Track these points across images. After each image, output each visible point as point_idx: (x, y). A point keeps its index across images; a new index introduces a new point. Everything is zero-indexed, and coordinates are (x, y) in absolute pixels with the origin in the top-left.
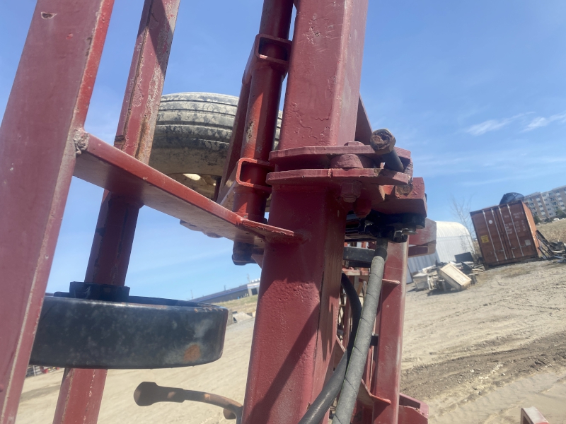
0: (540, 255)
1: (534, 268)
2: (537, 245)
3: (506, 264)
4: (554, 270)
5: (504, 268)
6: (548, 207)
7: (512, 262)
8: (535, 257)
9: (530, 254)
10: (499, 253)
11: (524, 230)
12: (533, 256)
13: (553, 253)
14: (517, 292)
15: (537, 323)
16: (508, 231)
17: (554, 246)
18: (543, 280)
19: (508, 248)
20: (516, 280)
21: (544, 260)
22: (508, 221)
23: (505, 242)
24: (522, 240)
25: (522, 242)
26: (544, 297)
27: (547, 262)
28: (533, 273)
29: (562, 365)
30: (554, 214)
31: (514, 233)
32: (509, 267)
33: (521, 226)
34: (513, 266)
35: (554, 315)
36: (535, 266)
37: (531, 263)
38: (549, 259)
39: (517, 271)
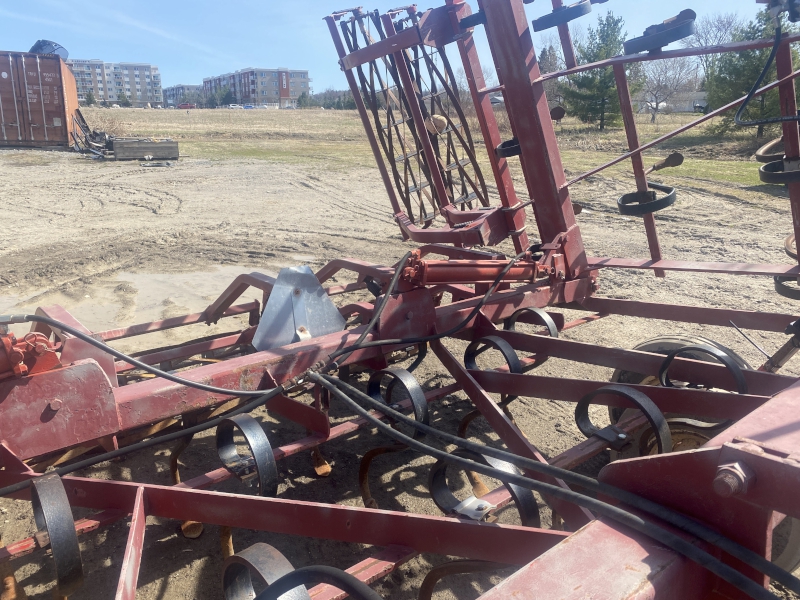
0: (72, 144)
1: (56, 160)
2: (70, 128)
3: (18, 147)
4: (82, 167)
5: (13, 151)
6: (109, 86)
7: (27, 145)
8: (64, 146)
9: (57, 139)
10: (10, 128)
11: (56, 102)
12: (60, 141)
13: (90, 145)
14: (17, 186)
15: (27, 230)
16: (31, 98)
17: (95, 136)
18: (60, 177)
19: (26, 124)
20: (24, 171)
21: (75, 151)
22: (33, 82)
23: (23, 113)
24: (50, 116)
25: (50, 119)
26: (52, 198)
27: (79, 155)
28: (53, 166)
29: (33, 284)
30: (115, 99)
31: (39, 102)
32: (21, 151)
33: (52, 94)
34: (28, 152)
35: (55, 221)
36: (60, 157)
37: (57, 153)
38: (82, 151)
39: (30, 160)
